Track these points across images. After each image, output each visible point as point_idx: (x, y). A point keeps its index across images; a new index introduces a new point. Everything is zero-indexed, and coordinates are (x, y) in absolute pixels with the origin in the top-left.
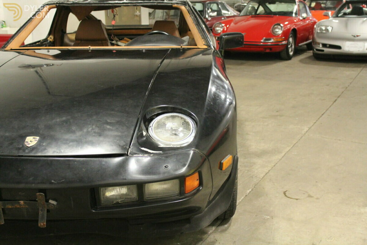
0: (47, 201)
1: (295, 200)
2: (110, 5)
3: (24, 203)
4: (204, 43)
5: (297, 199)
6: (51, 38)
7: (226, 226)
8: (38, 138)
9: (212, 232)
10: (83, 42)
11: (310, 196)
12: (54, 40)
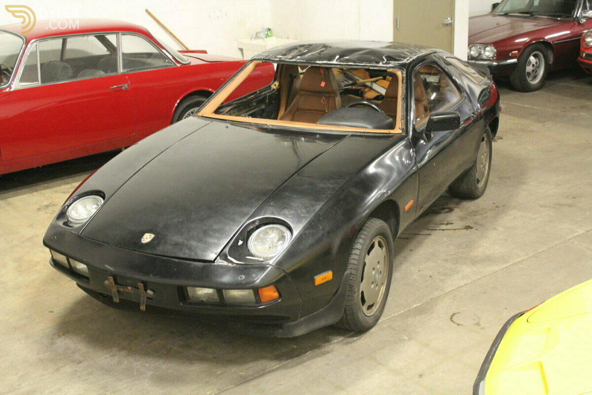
0: (146, 290)
1: (456, 325)
2: (318, 65)
3: (131, 289)
4: (401, 126)
5: (458, 325)
6: (275, 85)
7: (355, 338)
8: (153, 236)
9: (337, 343)
10: (308, 93)
11: (478, 324)
12: (278, 88)
